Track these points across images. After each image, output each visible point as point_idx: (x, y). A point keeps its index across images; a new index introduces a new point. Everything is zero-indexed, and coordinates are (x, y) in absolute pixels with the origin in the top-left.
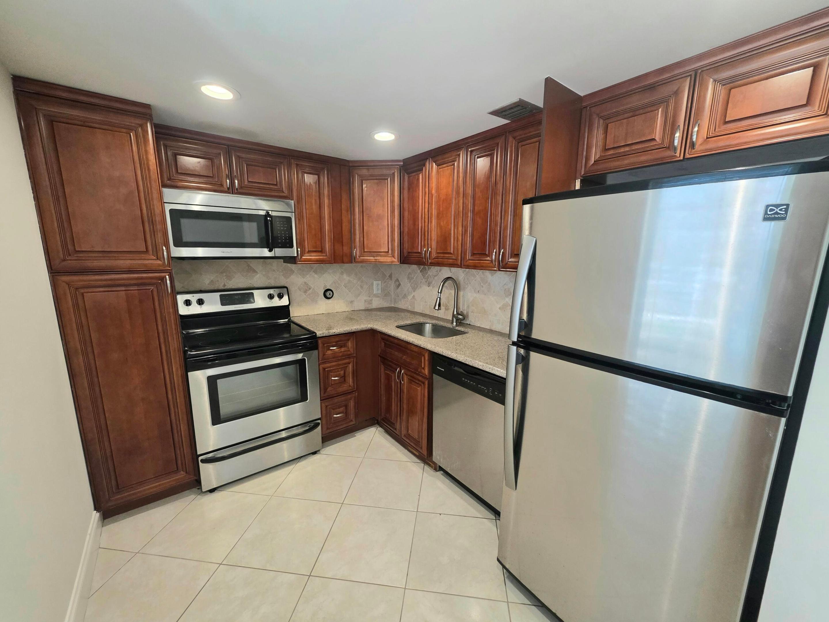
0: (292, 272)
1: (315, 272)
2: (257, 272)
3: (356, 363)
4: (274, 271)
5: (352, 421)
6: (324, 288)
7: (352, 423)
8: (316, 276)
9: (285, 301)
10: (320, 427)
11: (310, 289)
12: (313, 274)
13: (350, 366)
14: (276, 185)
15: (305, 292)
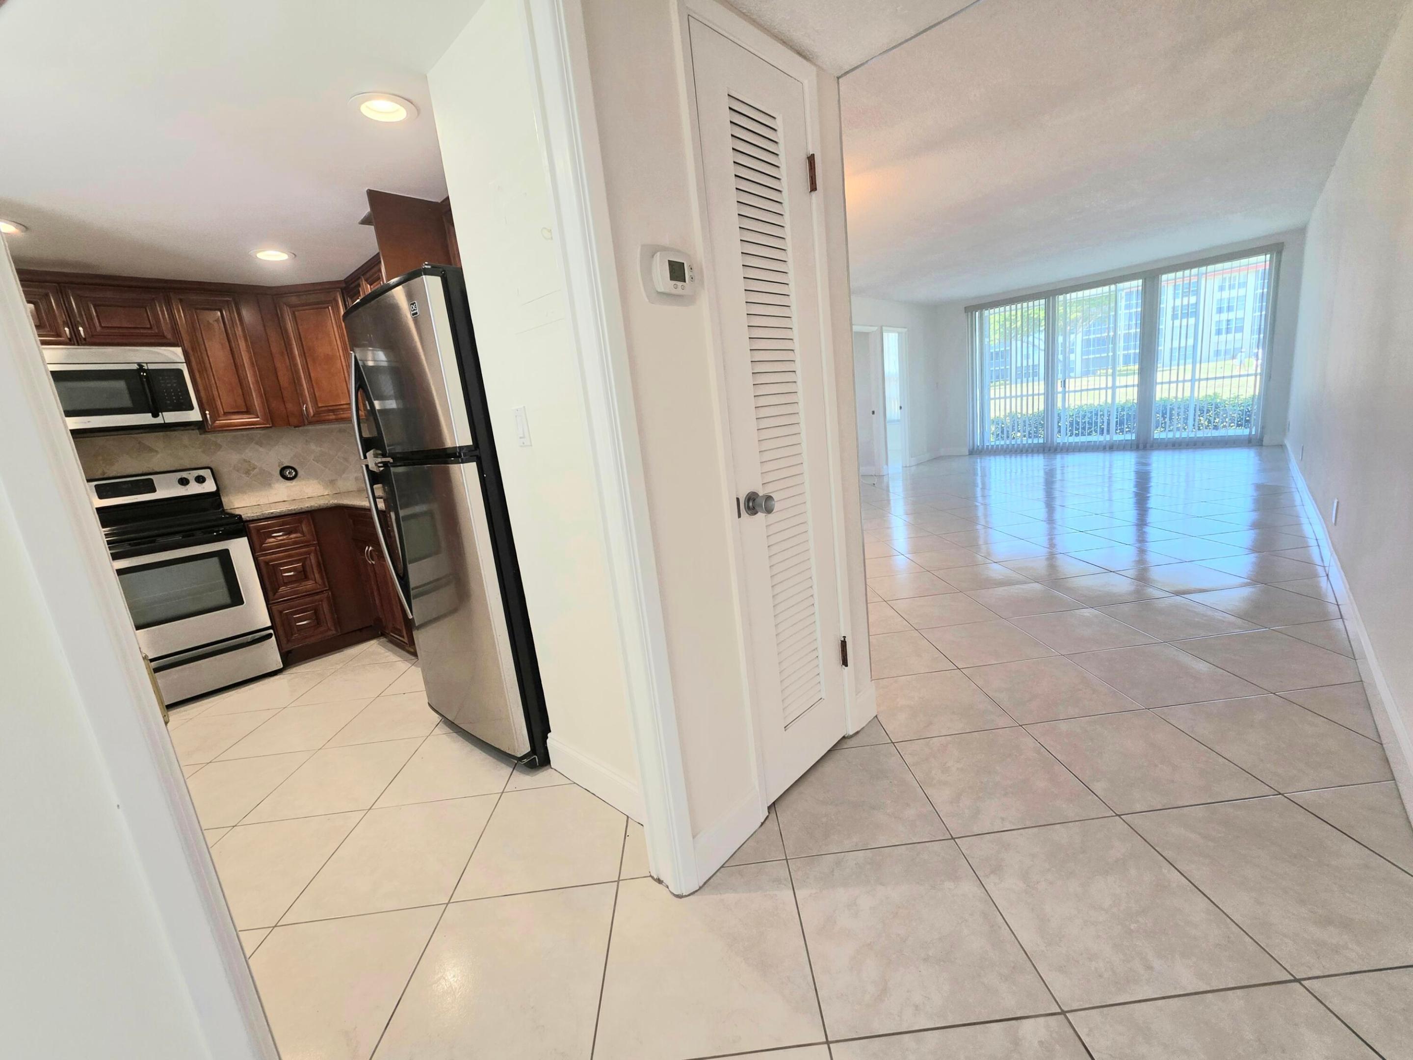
0: (219, 447)
1: (260, 444)
2: (157, 451)
3: (321, 551)
4: (186, 446)
5: (329, 629)
6: (279, 466)
7: (330, 633)
8: (261, 449)
9: (209, 486)
10: (273, 637)
11: (254, 469)
12: (257, 447)
13: (312, 557)
14: (151, 328)
15: (247, 473)
